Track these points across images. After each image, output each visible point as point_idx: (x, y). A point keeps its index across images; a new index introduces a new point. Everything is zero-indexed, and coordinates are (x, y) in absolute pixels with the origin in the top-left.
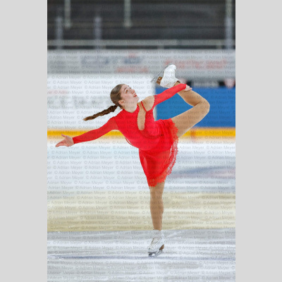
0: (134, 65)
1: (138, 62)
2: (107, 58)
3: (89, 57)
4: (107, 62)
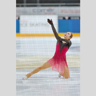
0: (51, 12)
1: (52, 11)
2: (41, 9)
3: (35, 9)
4: (41, 11)
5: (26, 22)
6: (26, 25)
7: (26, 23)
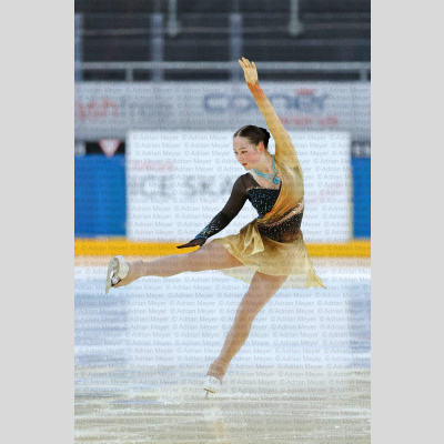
5: (159, 174)
6: (164, 191)
7: (164, 178)
